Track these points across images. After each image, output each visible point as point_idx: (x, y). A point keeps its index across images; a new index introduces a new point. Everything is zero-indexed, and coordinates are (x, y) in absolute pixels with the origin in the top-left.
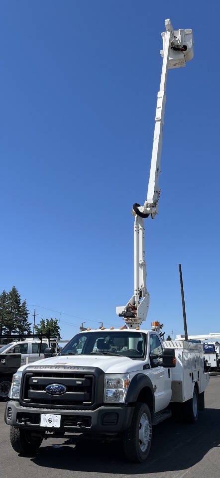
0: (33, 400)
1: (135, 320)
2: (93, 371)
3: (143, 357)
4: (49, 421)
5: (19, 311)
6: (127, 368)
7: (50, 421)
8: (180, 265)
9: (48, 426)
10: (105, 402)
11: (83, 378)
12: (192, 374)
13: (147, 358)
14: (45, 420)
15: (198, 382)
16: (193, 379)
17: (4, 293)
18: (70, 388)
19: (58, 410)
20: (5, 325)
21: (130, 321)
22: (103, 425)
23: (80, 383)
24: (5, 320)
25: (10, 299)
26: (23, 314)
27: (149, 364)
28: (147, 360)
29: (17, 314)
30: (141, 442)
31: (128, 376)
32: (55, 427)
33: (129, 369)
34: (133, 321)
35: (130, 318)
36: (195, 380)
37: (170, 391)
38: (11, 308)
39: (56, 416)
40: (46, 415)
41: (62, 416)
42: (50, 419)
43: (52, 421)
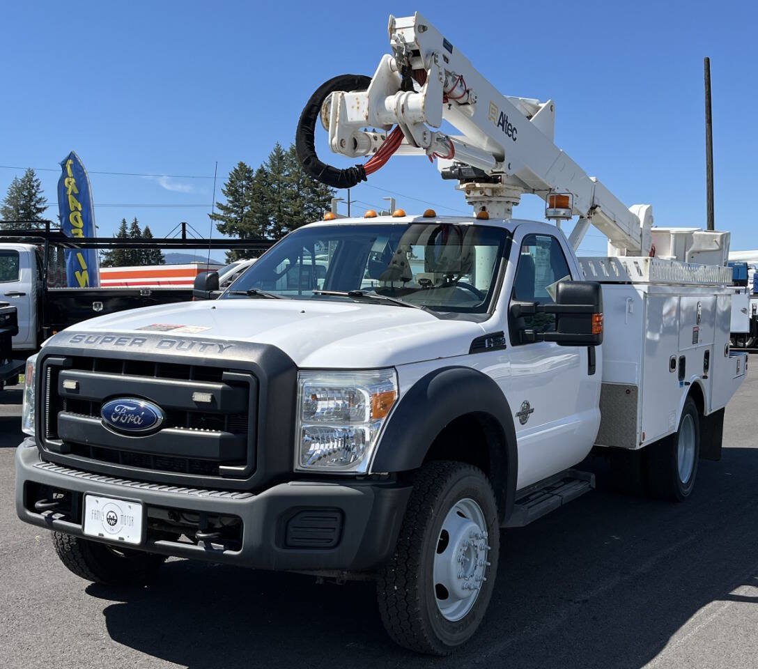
0: (73, 447)
1: (494, 191)
2: (252, 357)
3: (483, 309)
4: (109, 519)
5: (314, 192)
6: (390, 350)
7: (112, 521)
8: (708, 61)
9: (107, 536)
10: (298, 466)
11: (218, 380)
12: (683, 360)
13: (496, 314)
14: (96, 514)
15: (705, 385)
16: (682, 374)
17: (278, 151)
18: (176, 416)
19: (137, 488)
20: (286, 225)
21: (477, 194)
22: (286, 546)
23: (206, 398)
24: (285, 213)
25: (293, 165)
26: (325, 200)
27: (502, 334)
28: (496, 320)
29: (312, 200)
30: (443, 592)
31: (394, 380)
32: (127, 540)
33: (398, 355)
34: (488, 193)
35: (478, 185)
36: (691, 377)
37: (595, 414)
38: (296, 186)
39: (130, 507)
40: (100, 499)
41: (147, 507)
42: (112, 515)
43: (116, 521)
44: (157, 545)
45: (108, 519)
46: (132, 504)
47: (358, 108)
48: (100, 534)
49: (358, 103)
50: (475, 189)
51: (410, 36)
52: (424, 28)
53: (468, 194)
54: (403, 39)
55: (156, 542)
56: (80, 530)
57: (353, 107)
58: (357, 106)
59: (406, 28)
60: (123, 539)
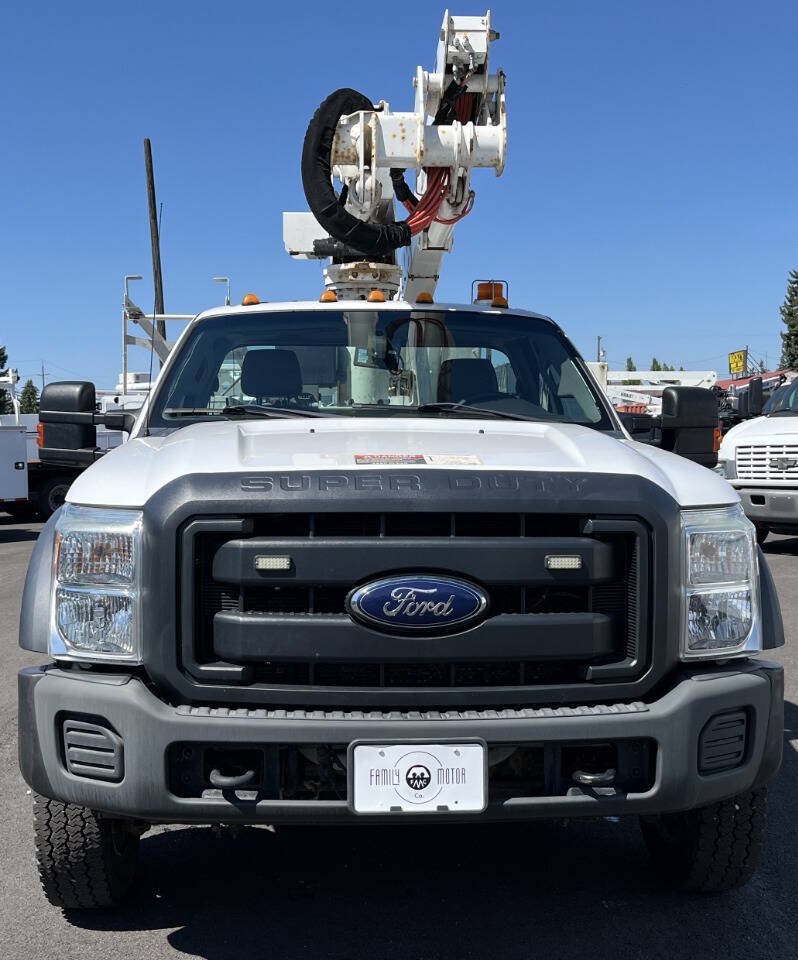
0: (258, 669)
4: (412, 779)
7: (420, 781)
8: (148, 143)
9: (407, 808)
10: (685, 656)
14: (380, 776)
18: (505, 597)
19: (470, 718)
21: (369, 278)
22: (700, 771)
32: (453, 808)
35: (372, 265)
39: (456, 752)
40: (388, 750)
41: (492, 748)
42: (418, 771)
43: (428, 780)
44: (507, 806)
45: (408, 780)
46: (460, 748)
47: (403, 138)
48: (393, 808)
49: (403, 131)
50: (367, 270)
51: (480, 44)
52: (498, 35)
53: (355, 277)
54: (468, 46)
55: (506, 802)
56: (346, 808)
57: (394, 136)
58: (402, 135)
59: (472, 32)
60: (446, 808)
